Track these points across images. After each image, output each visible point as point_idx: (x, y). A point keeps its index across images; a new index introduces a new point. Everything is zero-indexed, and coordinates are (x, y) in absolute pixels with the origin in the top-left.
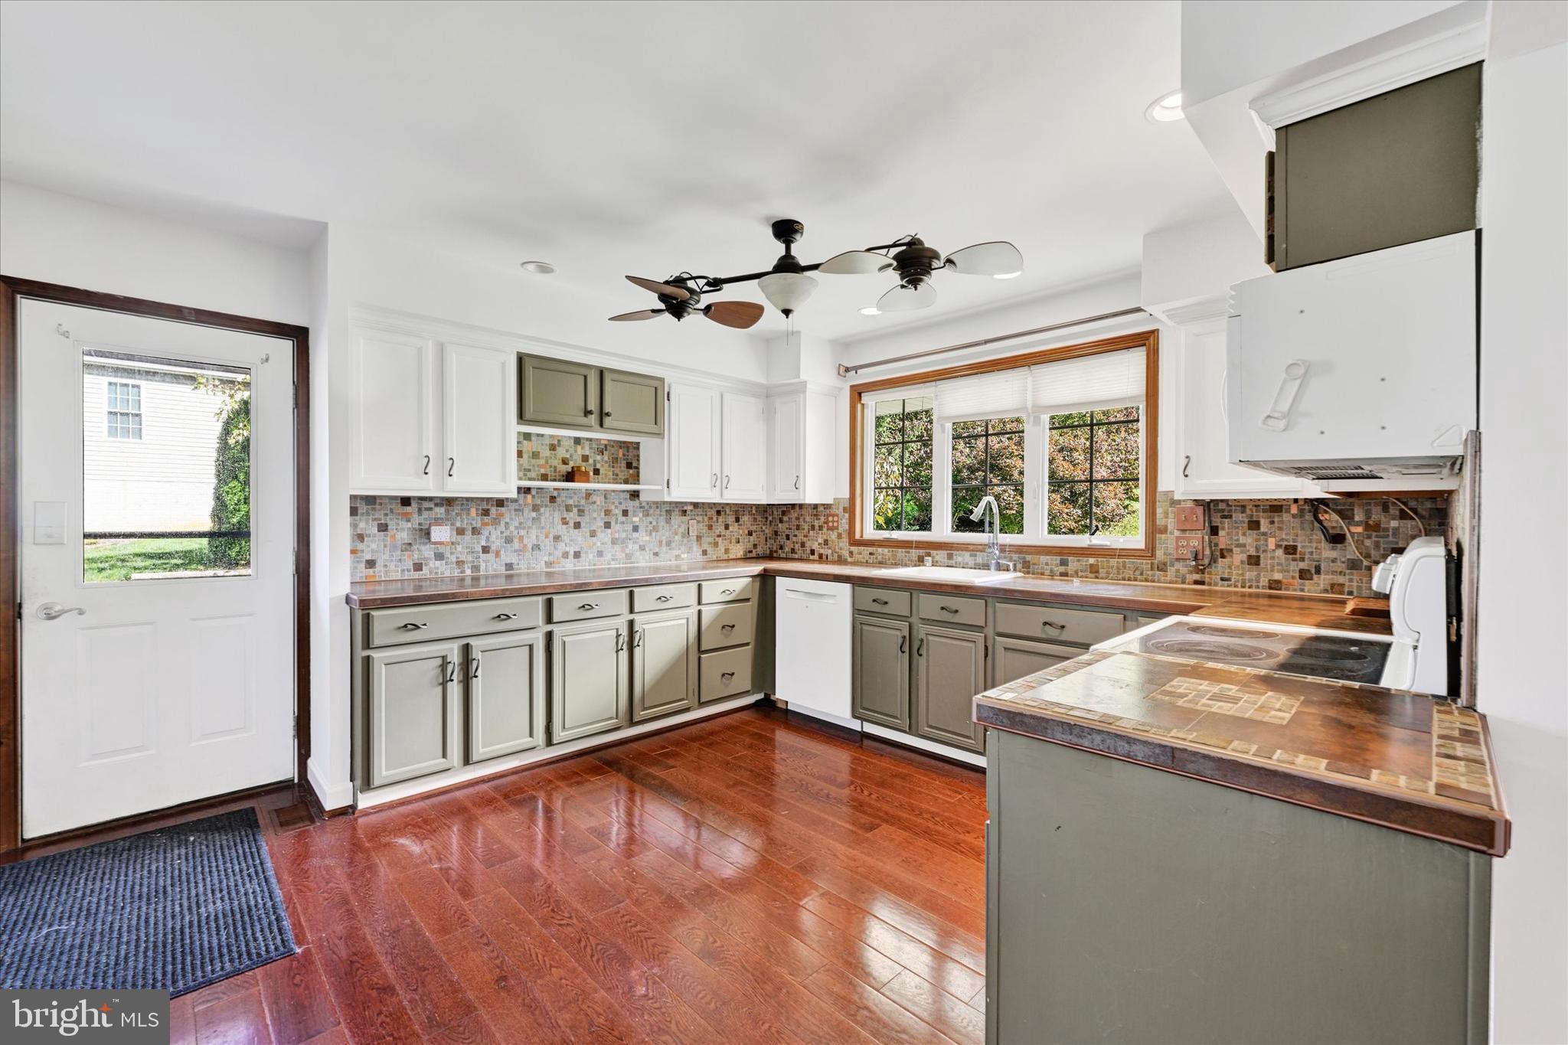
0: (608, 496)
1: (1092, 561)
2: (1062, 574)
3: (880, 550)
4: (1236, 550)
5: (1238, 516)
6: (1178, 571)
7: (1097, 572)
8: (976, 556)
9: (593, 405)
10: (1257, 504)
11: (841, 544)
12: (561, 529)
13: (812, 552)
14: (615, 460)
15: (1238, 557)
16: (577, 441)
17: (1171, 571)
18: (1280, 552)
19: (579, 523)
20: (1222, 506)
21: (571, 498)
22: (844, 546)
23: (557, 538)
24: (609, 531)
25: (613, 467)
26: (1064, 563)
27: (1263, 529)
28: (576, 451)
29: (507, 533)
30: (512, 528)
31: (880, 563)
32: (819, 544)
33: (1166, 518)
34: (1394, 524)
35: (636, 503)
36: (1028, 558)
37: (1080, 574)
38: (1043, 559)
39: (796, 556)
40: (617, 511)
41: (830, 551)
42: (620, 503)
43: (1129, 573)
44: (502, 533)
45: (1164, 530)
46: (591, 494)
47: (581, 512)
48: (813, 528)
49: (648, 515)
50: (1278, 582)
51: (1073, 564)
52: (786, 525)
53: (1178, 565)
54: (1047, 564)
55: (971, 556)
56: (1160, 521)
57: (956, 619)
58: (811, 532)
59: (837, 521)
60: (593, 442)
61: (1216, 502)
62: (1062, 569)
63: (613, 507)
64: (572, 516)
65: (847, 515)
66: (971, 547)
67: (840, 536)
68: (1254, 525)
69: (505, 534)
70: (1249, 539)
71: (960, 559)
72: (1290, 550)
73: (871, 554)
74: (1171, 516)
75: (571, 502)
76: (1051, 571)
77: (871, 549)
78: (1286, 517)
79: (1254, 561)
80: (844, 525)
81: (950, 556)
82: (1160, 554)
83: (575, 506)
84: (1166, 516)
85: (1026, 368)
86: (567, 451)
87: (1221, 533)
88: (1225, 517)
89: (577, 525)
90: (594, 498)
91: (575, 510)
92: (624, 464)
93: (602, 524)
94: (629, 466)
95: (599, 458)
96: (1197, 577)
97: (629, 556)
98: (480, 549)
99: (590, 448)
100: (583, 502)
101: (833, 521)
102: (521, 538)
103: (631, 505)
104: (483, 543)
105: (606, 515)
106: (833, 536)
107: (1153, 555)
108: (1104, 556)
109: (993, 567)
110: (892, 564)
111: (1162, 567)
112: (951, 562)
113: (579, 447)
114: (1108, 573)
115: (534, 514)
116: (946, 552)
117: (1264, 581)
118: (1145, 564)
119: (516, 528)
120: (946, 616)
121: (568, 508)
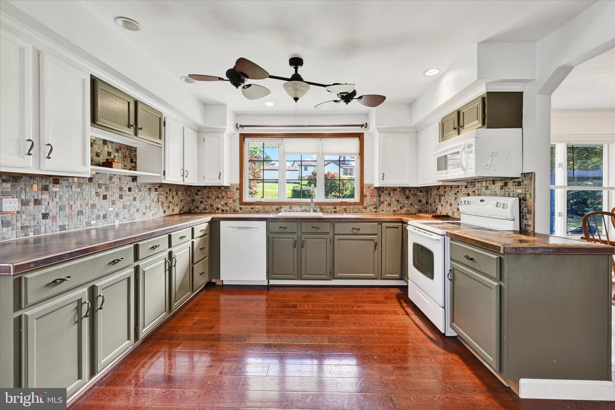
0: (121, 179)
1: (344, 207)
2: (335, 212)
3: (257, 206)
4: (385, 202)
5: (386, 192)
6: (370, 209)
7: (346, 210)
8: (302, 207)
9: (132, 122)
10: (390, 188)
11: (235, 205)
12: (96, 200)
13: (218, 209)
14: (125, 157)
15: (386, 203)
16: (105, 142)
17: (368, 209)
18: (395, 202)
19: (106, 195)
20: (382, 189)
21: (101, 179)
22: (237, 206)
23: (93, 206)
24: (122, 200)
25: (124, 161)
26: (335, 208)
27: (391, 195)
28: (104, 149)
29: (61, 203)
30: (64, 199)
31: (257, 212)
32: (222, 205)
33: (366, 192)
34: (419, 194)
35: (135, 184)
36: (322, 207)
37: (340, 211)
38: (328, 207)
39: (207, 211)
40: (126, 189)
41: (229, 208)
42: (127, 184)
43: (356, 210)
44: (57, 203)
45: (366, 196)
46: (112, 177)
47: (107, 188)
48: (218, 197)
49: (140, 191)
50: (395, 210)
51: (338, 208)
52: (199, 197)
53: (370, 207)
54: (329, 209)
55: (300, 207)
56: (365, 193)
57: (319, 231)
58: (217, 200)
59: (233, 194)
60: (114, 144)
61: (380, 187)
62: (335, 210)
63: (124, 186)
64: (102, 191)
65: (238, 192)
66: (300, 204)
67: (234, 201)
68: (389, 194)
69: (59, 204)
70: (388, 198)
71: (295, 209)
72: (398, 201)
73: (252, 208)
74: (368, 191)
75: (101, 182)
76: (331, 211)
77: (252, 206)
78: (397, 192)
79: (389, 205)
80: (237, 196)
81: (291, 208)
82: (365, 204)
83: (104, 185)
84: (367, 191)
85: (319, 138)
86: (99, 148)
87: (381, 197)
88: (382, 192)
89: (105, 197)
90: (114, 180)
91: (103, 187)
92: (129, 160)
93: (118, 196)
94: (132, 161)
95: (116, 154)
96: (375, 210)
97: (131, 216)
98: (41, 216)
99: (112, 148)
100: (108, 182)
101: (230, 194)
102: (71, 207)
103: (132, 185)
104: (43, 211)
105: (120, 191)
106: (231, 201)
107: (363, 204)
108: (348, 205)
109: (312, 211)
110: (263, 212)
111: (366, 208)
112: (291, 210)
113: (106, 146)
114: (349, 210)
115: (79, 190)
116: (289, 206)
117: (392, 210)
118: (361, 207)
119: (67, 199)
120: (315, 230)
121: (100, 186)
